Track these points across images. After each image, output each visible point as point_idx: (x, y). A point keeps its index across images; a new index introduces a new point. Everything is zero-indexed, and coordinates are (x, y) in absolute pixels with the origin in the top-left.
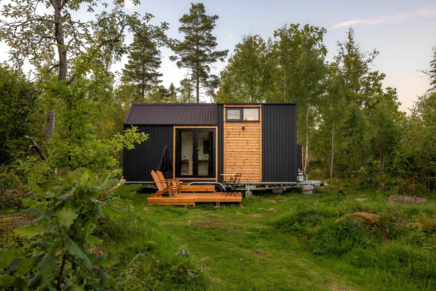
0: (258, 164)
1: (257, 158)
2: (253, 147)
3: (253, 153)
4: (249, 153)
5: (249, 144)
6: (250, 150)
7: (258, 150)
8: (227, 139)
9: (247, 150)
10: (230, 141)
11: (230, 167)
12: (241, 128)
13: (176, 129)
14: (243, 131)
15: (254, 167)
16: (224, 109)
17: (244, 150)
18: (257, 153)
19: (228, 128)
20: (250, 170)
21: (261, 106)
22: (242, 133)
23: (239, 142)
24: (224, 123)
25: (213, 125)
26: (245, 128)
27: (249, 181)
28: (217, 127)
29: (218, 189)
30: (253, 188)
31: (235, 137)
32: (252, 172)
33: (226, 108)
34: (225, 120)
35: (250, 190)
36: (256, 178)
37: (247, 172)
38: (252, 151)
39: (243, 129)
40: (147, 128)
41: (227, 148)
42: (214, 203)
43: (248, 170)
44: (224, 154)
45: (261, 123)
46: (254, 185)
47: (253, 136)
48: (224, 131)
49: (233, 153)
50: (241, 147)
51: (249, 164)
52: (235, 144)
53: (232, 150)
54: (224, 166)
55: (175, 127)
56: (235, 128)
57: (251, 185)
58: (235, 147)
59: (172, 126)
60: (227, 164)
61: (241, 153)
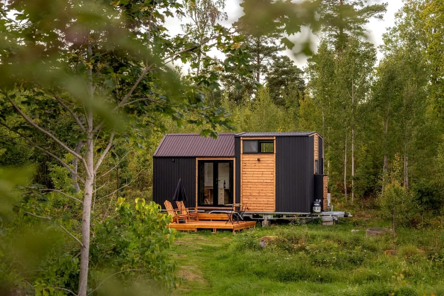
0: (271, 195)
1: (271, 189)
2: (268, 178)
3: (267, 184)
4: (263, 183)
5: (264, 175)
6: (265, 181)
7: (273, 181)
8: (244, 170)
9: (262, 181)
10: (247, 173)
11: (246, 197)
12: (257, 159)
13: (198, 160)
14: (259, 163)
15: (268, 197)
16: (241, 142)
17: (259, 181)
18: (272, 184)
19: (244, 159)
20: (265, 200)
21: (275, 138)
22: (257, 165)
23: (255, 173)
24: (241, 155)
25: (231, 157)
26: (261, 159)
27: (264, 211)
28: (234, 159)
29: (235, 218)
30: (270, 217)
31: (251, 169)
32: (267, 202)
33: (243, 140)
34: (242, 152)
35: (268, 220)
36: (270, 208)
37: (262, 202)
38: (266, 182)
39: (259, 160)
40: (173, 160)
41: (244, 179)
42: (212, 230)
43: (263, 200)
44: (241, 184)
45: (275, 155)
46: (271, 214)
47: (268, 167)
48: (241, 162)
49: (249, 183)
50: (257, 178)
51: (264, 194)
52: (251, 175)
53: (248, 181)
54: (241, 196)
55: (197, 159)
56: (251, 159)
57: (268, 214)
58: (251, 178)
59: (195, 158)
60: (244, 194)
61: (257, 184)
